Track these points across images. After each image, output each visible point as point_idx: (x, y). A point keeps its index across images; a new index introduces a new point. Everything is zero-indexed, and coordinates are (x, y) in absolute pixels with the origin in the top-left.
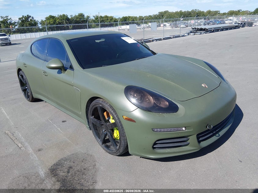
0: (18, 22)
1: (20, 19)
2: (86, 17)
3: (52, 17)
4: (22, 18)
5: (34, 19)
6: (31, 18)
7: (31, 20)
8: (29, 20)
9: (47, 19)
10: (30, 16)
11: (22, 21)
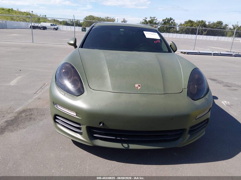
0: (161, 23)
1: (163, 20)
2: (224, 25)
3: (190, 22)
4: (165, 20)
5: (175, 22)
6: (172, 21)
7: (172, 22)
8: (170, 22)
9: (186, 23)
10: (172, 19)
11: (164, 22)
